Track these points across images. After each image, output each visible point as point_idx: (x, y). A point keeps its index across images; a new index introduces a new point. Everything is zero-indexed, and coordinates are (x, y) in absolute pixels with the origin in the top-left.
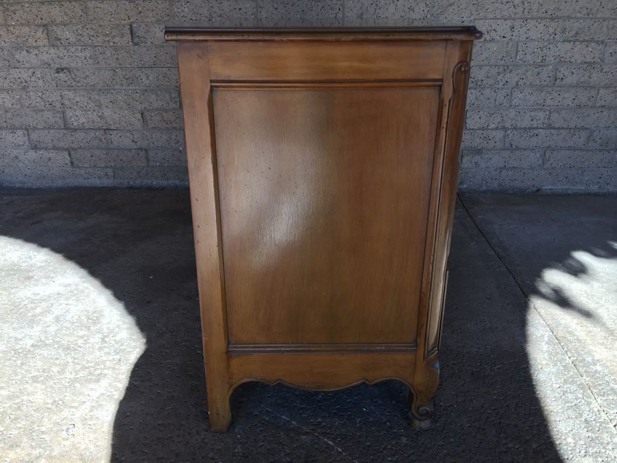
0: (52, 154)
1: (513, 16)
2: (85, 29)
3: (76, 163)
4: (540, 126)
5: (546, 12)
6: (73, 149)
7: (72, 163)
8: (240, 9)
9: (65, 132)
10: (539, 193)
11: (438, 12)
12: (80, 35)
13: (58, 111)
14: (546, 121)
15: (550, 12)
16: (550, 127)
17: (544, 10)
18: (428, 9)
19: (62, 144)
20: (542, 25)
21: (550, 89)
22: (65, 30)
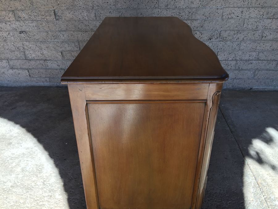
0: (20, 71)
1: (243, 6)
2: (32, 12)
3: (32, 75)
4: (253, 59)
5: (259, 4)
6: (30, 69)
7: (30, 75)
8: (107, 3)
9: (26, 61)
10: (251, 90)
11: (206, 4)
12: (30, 15)
13: (22, 52)
14: (257, 57)
15: (261, 4)
16: (258, 59)
17: (258, 3)
18: (200, 2)
19: (24, 67)
20: (257, 10)
21: (259, 42)
22: (23, 13)
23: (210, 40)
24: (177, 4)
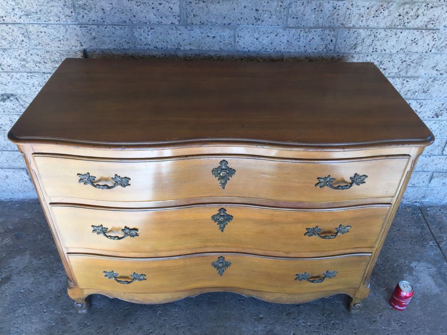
0: (10, 173)
2: (29, 55)
8: (214, 37)
12: (24, 60)
18: (434, 43)
19: (18, 165)
22: (5, 56)
23: (437, 117)
24: (378, 43)
